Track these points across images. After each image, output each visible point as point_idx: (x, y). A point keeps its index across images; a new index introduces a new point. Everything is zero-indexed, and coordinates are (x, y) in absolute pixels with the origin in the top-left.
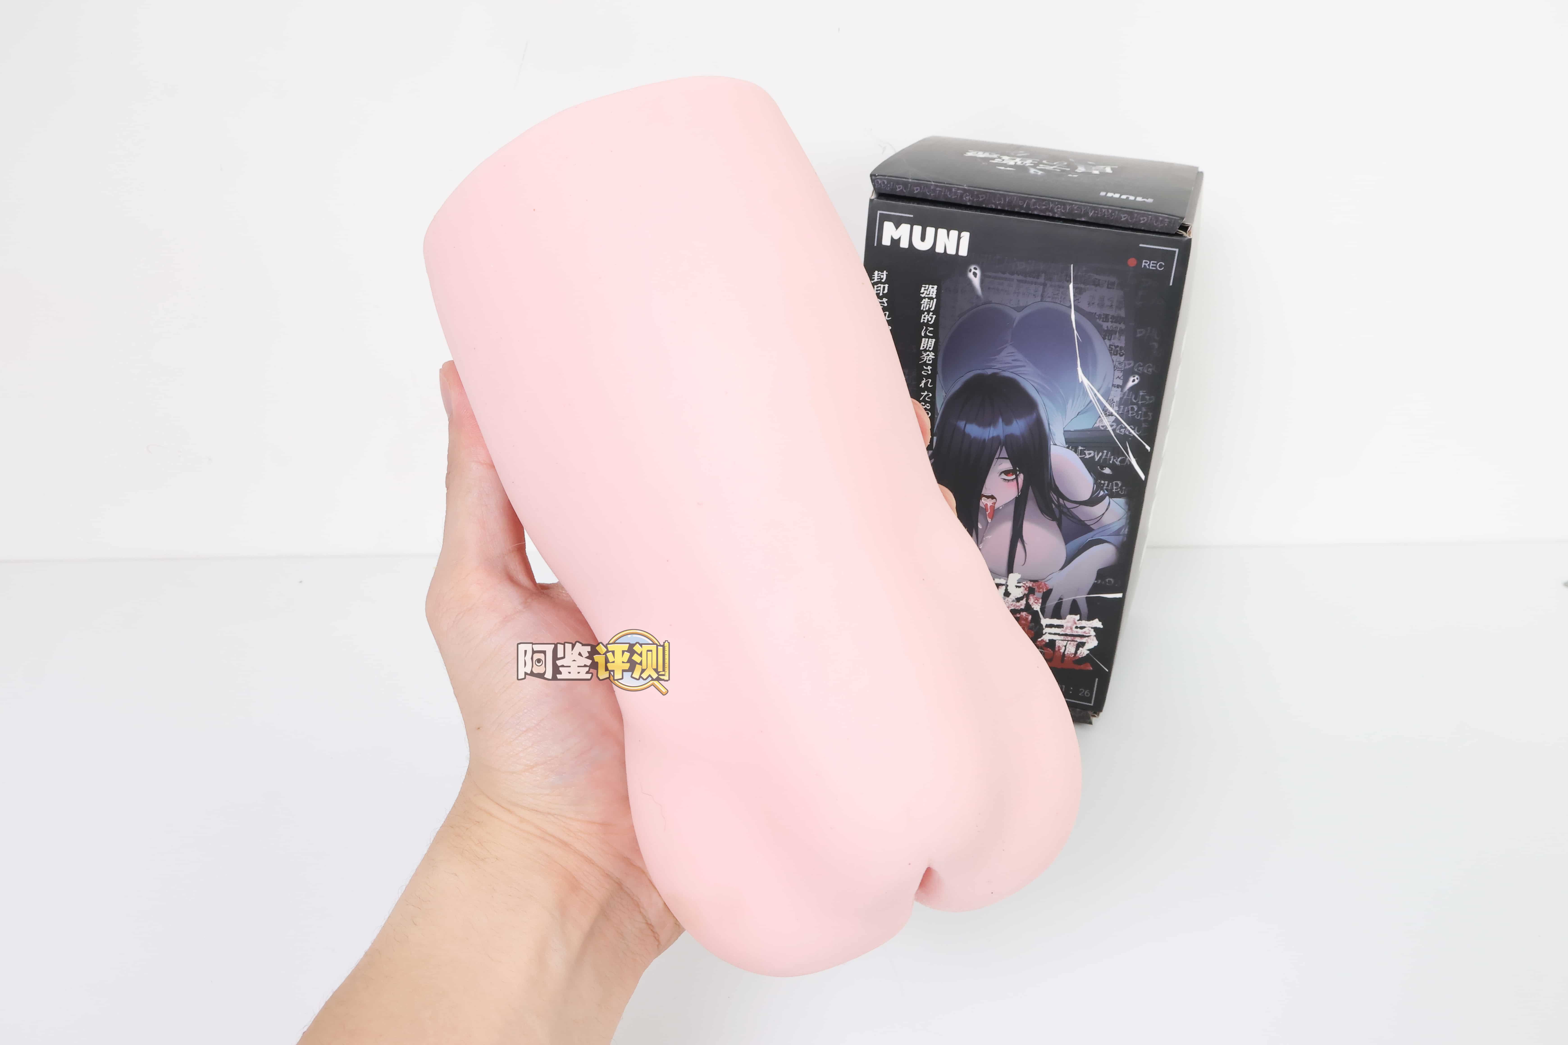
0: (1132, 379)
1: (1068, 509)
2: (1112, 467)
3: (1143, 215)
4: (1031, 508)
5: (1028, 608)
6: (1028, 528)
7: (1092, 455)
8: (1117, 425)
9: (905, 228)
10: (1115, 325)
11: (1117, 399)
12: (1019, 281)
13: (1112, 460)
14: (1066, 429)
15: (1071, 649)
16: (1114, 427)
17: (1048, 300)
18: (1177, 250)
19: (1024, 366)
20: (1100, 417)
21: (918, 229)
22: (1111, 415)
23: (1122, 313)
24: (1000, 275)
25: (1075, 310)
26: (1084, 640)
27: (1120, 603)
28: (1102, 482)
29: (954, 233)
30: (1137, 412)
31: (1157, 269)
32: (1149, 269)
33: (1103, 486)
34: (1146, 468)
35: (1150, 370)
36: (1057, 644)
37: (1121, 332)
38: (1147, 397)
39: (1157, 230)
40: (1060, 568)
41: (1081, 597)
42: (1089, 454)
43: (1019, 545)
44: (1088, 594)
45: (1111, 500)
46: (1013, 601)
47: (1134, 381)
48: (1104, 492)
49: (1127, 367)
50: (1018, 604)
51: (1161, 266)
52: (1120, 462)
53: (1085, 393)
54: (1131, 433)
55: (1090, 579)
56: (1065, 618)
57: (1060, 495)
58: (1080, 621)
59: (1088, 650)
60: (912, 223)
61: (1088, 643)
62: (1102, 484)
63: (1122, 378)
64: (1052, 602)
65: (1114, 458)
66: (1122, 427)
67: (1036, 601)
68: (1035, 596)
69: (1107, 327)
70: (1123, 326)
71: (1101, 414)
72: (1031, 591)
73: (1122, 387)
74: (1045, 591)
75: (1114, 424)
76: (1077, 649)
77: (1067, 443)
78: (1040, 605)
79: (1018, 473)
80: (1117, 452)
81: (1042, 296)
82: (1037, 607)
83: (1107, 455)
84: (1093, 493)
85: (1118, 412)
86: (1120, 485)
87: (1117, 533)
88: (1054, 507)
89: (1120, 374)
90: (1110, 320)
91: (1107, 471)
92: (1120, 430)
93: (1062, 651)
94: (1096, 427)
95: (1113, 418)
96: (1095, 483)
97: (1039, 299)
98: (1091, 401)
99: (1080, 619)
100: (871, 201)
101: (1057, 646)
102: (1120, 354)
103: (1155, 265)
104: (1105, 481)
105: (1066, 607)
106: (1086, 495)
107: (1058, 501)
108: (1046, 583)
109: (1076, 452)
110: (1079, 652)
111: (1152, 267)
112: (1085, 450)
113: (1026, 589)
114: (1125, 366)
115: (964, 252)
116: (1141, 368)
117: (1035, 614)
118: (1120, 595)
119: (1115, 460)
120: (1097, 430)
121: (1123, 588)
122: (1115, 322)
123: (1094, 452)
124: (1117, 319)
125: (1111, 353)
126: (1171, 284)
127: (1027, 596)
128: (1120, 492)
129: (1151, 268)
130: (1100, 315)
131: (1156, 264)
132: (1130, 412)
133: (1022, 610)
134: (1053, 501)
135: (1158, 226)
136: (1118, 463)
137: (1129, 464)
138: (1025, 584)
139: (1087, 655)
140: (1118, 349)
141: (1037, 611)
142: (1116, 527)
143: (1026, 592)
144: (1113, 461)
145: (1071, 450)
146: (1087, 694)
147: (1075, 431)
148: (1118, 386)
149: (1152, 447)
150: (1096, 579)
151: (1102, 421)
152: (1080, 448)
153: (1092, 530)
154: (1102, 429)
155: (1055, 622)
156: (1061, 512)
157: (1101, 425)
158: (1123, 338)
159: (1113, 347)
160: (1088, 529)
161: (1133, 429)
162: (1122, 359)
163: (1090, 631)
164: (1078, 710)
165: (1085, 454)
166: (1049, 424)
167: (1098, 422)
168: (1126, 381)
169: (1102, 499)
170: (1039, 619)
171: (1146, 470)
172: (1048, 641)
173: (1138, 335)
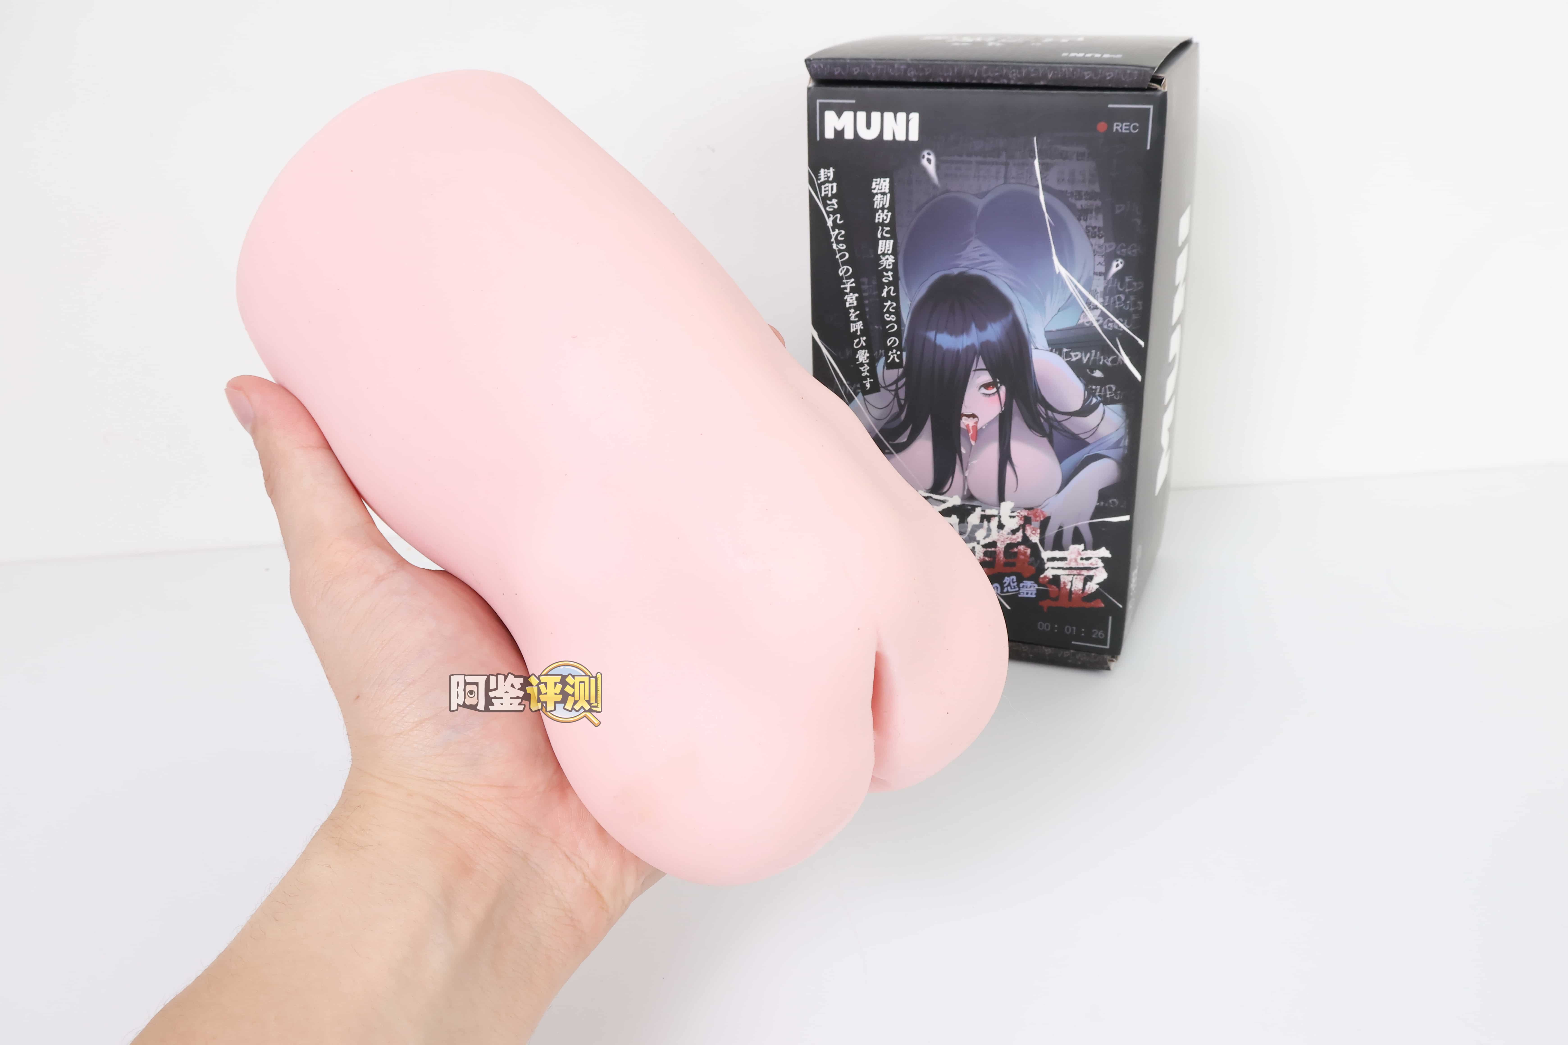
0: (1115, 264)
1: (1059, 422)
2: (1103, 368)
3: (1109, 70)
4: (1018, 424)
5: (1026, 540)
6: (1016, 448)
7: (1079, 357)
8: (1104, 320)
9: (848, 115)
10: (1090, 202)
11: (1100, 289)
12: (979, 163)
13: (1102, 360)
14: (1046, 330)
15: (1078, 585)
16: (1101, 322)
17: (1012, 181)
18: (1151, 107)
19: (994, 261)
20: (1083, 312)
21: (862, 115)
22: (1096, 308)
23: (1097, 188)
24: (957, 158)
25: (1043, 189)
26: (1091, 573)
27: (1128, 526)
28: (1094, 387)
29: (902, 116)
30: (1125, 302)
31: (1130, 132)
32: (1122, 133)
33: (1095, 392)
34: (1141, 366)
35: (1135, 251)
36: (1063, 579)
37: (1098, 209)
38: (1135, 284)
39: (1126, 86)
40: (1056, 492)
41: (1084, 524)
42: (1076, 356)
43: (1009, 469)
44: (1091, 519)
45: (1105, 406)
46: (1008, 534)
47: (1117, 266)
48: (1097, 399)
49: (1109, 250)
50: (1014, 537)
51: (1135, 128)
52: (1112, 362)
53: (1065, 286)
54: (1120, 327)
55: (1092, 501)
56: (1067, 549)
57: (1048, 407)
58: (1085, 552)
59: (1098, 584)
60: (855, 109)
61: (1096, 575)
62: (1093, 389)
63: (1104, 264)
64: (1051, 532)
65: (1104, 358)
66: (1109, 322)
67: (1034, 532)
68: (1032, 526)
69: (1082, 206)
70: (1098, 203)
71: (1085, 307)
72: (1027, 520)
73: (1105, 274)
74: (1042, 519)
75: (1101, 318)
76: (1085, 584)
77: (1049, 345)
78: (1038, 536)
79: (999, 385)
80: (1106, 351)
81: (1006, 177)
82: (1035, 539)
83: (1096, 356)
84: (1085, 400)
85: (1103, 304)
86: (1114, 389)
87: (1117, 445)
88: (1042, 420)
89: (1102, 260)
90: (1084, 197)
91: (1098, 374)
92: (1108, 325)
93: (1068, 587)
94: (1079, 325)
95: (1098, 312)
96: (1086, 389)
97: (1002, 181)
98: (1071, 294)
99: (1085, 549)
100: (809, 89)
101: (1062, 582)
102: (1098, 236)
103: (1128, 127)
104: (1096, 386)
105: (1067, 536)
106: (1076, 404)
107: (1047, 414)
108: (1043, 510)
109: (1060, 354)
110: (1087, 587)
111: (1125, 129)
112: (1070, 352)
113: (1021, 519)
114: (1106, 249)
115: (914, 136)
116: (1124, 250)
117: (1034, 547)
118: (1126, 518)
119: (1105, 360)
120: (1081, 327)
121: (1129, 509)
122: (1090, 199)
123: (1082, 353)
124: (1091, 196)
125: (1088, 236)
126: (1148, 148)
127: (1023, 527)
128: (1115, 397)
129: (1124, 131)
130: (1072, 193)
131: (1130, 126)
132: (1117, 303)
133: (1019, 544)
134: (1041, 414)
135: (1127, 82)
136: (1109, 364)
137: (1121, 363)
138: (1019, 513)
139: (1097, 589)
140: (1096, 230)
141: (1036, 544)
142: (1114, 439)
143: (1022, 522)
144: (1103, 362)
145: (1055, 353)
146: (1101, 635)
147: (1057, 331)
148: (1100, 274)
149: (1146, 340)
150: (1099, 501)
151: (1086, 316)
152: (1065, 350)
153: (1087, 444)
154: (1088, 325)
155: (1057, 554)
156: (1051, 427)
157: (1086, 321)
158: (1100, 217)
159: (1090, 228)
160: (1083, 444)
161: (1122, 323)
162: (1102, 241)
163: (1097, 562)
164: (1093, 654)
165: (1071, 356)
166: (1027, 325)
167: (1082, 318)
168: (1108, 267)
169: (1096, 406)
170: (1039, 552)
171: (1142, 369)
172: (1051, 577)
173: (1118, 212)
